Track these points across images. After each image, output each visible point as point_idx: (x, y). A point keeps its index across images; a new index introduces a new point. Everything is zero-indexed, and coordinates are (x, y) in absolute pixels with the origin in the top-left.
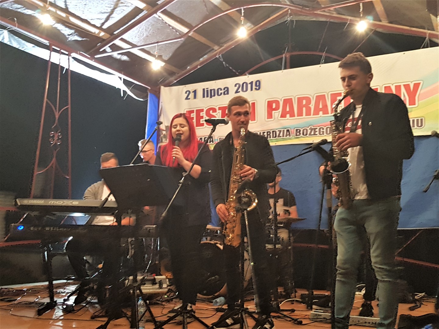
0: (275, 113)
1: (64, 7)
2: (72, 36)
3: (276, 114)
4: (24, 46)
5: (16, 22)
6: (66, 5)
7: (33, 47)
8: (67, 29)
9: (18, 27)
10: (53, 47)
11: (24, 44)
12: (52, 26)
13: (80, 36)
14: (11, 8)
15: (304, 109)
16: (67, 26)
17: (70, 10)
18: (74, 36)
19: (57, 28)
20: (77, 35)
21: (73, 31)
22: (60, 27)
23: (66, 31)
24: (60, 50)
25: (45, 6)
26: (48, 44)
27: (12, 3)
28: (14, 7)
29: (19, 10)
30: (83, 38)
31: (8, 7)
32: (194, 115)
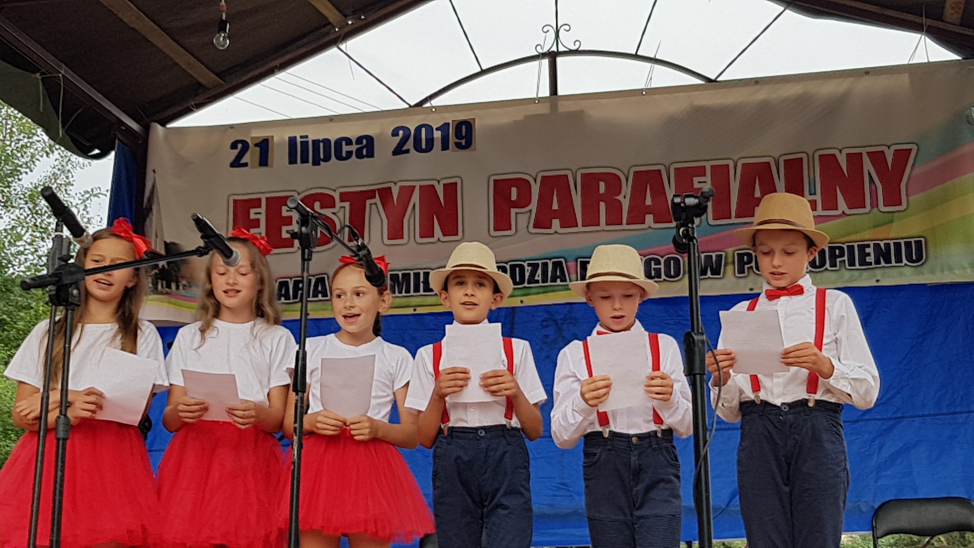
0: (519, 216)
3: (522, 218)
15: (602, 205)
32: (259, 214)
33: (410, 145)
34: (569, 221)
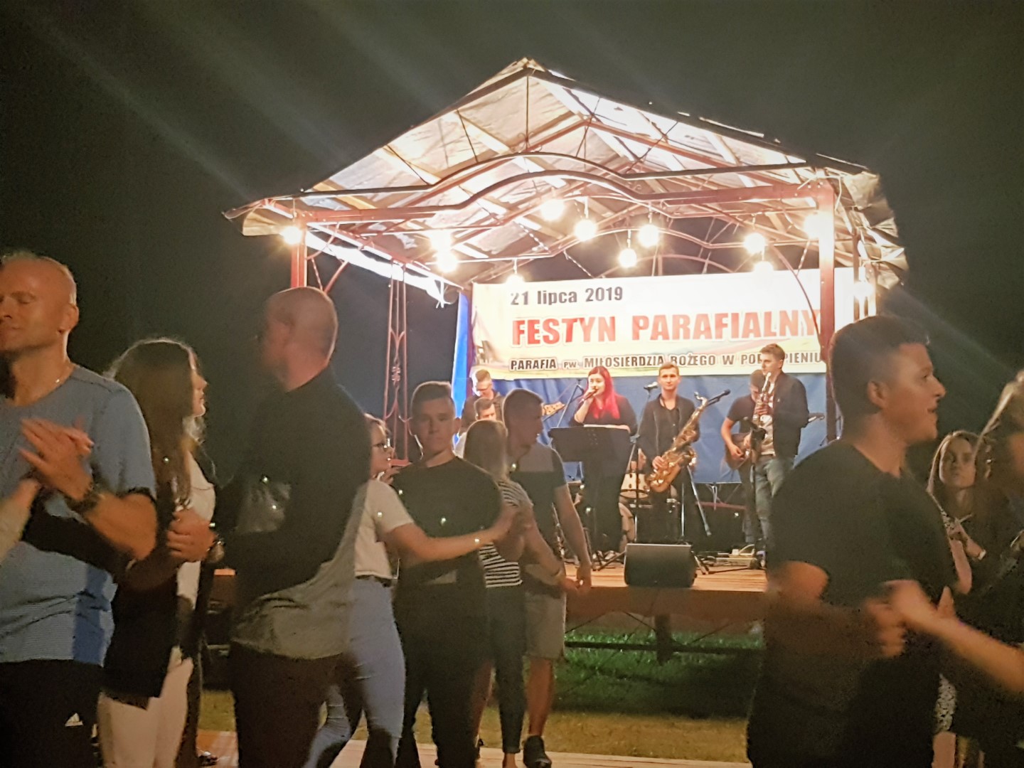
0: (644, 333)
15: (681, 331)
32: (525, 327)
33: (593, 297)
34: (666, 337)
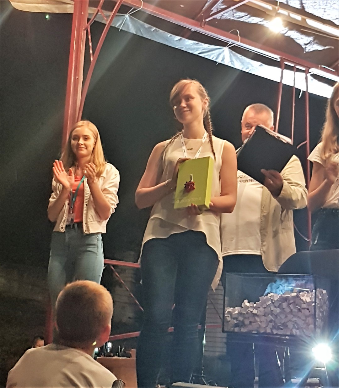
1: (298, 6)
2: (311, 45)
4: (248, 66)
5: (239, 36)
6: (302, 4)
7: (260, 66)
8: (303, 36)
9: (241, 42)
10: (286, 63)
11: (249, 63)
12: (283, 34)
13: (321, 44)
14: (233, 18)
16: (303, 33)
17: (307, 10)
18: (313, 45)
19: (290, 36)
20: (316, 43)
21: (311, 39)
22: (294, 35)
23: (301, 39)
24: (295, 66)
25: (274, 9)
26: (279, 60)
27: (234, 11)
28: (237, 16)
29: (242, 20)
30: (325, 46)
31: (229, 17)
